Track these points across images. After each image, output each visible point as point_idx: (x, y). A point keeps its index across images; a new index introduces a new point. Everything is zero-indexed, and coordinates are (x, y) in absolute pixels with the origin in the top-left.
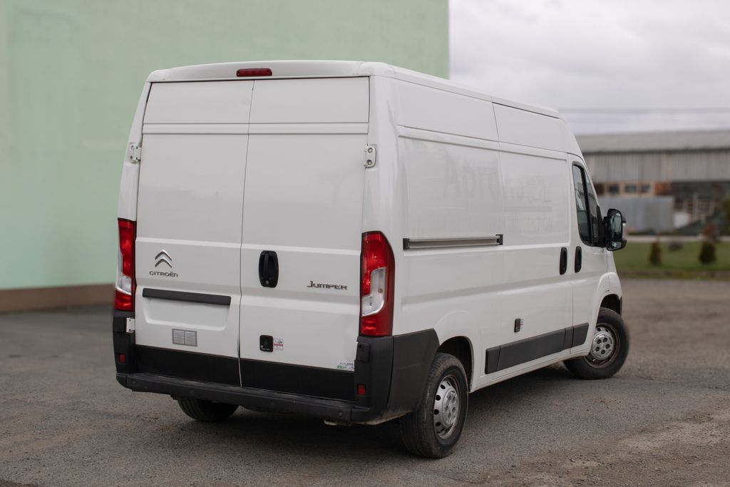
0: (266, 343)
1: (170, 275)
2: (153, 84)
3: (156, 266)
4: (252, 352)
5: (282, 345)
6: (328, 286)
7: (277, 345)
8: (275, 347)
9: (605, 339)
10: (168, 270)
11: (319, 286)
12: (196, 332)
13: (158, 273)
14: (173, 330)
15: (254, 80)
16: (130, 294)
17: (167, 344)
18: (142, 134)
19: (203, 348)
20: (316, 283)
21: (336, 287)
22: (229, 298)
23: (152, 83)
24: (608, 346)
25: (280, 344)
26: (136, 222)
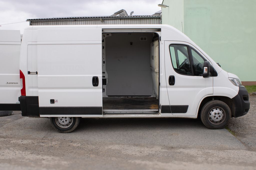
9: (219, 113)
24: (220, 116)
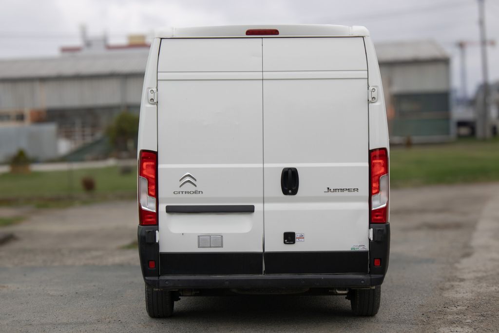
0: (289, 238)
1: (195, 192)
2: (163, 40)
3: (180, 186)
4: (277, 245)
5: (304, 238)
6: (342, 190)
7: (299, 238)
8: (297, 240)
10: (193, 188)
11: (335, 190)
12: (222, 236)
13: (182, 192)
14: (198, 236)
15: (262, 38)
16: (155, 211)
17: (192, 248)
18: (157, 80)
19: (228, 248)
20: (332, 188)
21: (349, 190)
22: (253, 207)
23: (161, 39)
25: (302, 237)
26: (157, 152)
